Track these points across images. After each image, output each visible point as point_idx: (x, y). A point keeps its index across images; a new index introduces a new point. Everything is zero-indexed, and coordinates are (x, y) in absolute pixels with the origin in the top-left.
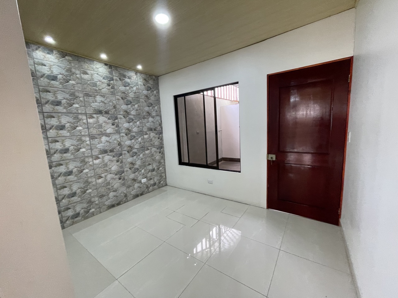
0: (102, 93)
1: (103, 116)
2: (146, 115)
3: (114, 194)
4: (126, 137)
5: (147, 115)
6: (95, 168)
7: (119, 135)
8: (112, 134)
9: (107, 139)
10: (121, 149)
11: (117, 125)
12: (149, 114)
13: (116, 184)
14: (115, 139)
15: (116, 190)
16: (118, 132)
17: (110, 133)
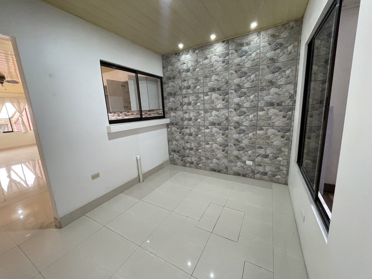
0: (217, 72)
1: (215, 93)
2: (265, 86)
3: (217, 161)
4: (234, 113)
5: (268, 86)
6: (205, 136)
7: (227, 111)
8: (221, 109)
9: (217, 113)
10: (228, 124)
11: (227, 100)
12: (272, 83)
13: (220, 154)
14: (223, 114)
15: (218, 159)
16: (227, 107)
17: (220, 109)
